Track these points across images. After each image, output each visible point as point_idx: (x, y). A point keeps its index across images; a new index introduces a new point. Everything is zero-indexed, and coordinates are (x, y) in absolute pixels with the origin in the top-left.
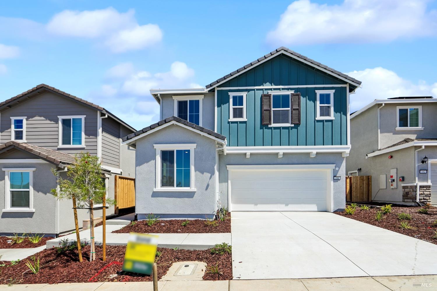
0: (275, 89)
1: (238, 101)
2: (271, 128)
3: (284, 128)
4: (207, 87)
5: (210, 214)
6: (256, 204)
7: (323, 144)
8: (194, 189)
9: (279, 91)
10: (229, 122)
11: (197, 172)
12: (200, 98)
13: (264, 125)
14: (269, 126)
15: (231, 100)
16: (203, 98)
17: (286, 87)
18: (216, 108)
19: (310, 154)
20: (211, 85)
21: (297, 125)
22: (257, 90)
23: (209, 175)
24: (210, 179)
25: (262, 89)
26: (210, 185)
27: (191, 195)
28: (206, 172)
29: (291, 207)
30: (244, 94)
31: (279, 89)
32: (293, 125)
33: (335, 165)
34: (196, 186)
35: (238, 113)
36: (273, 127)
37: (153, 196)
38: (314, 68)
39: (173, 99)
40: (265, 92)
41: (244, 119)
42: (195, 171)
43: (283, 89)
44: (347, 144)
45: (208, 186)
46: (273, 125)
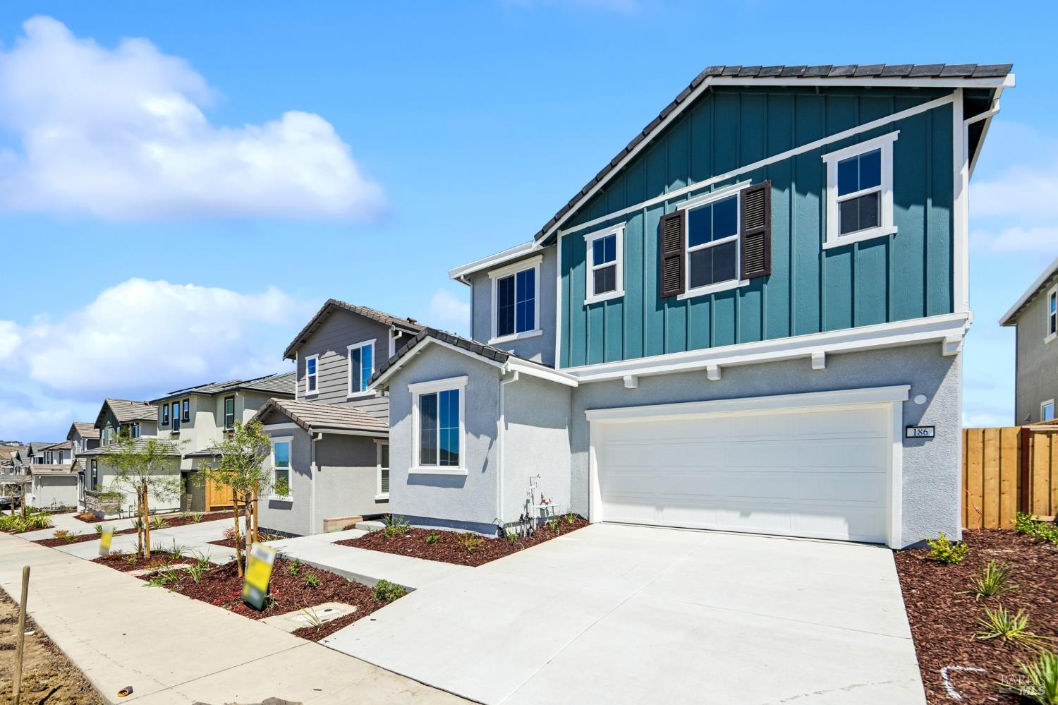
0: (694, 193)
1: (606, 249)
2: (684, 303)
3: (720, 296)
4: (537, 237)
5: (489, 524)
6: (660, 508)
7: (850, 324)
8: (464, 469)
9: (707, 194)
10: (585, 308)
11: (469, 433)
12: (535, 263)
13: (667, 296)
14: (680, 298)
15: (590, 253)
16: (541, 261)
17: (727, 176)
18: (559, 279)
20: (543, 232)
21: (759, 279)
22: (649, 208)
23: (488, 439)
24: (490, 448)
25: (662, 204)
26: (489, 460)
27: (458, 482)
28: (483, 433)
29: (759, 521)
30: (618, 231)
31: (708, 189)
32: (747, 283)
33: (909, 387)
34: (467, 465)
35: (605, 280)
36: (690, 299)
37: (409, 483)
38: (811, 89)
39: (490, 277)
40: (669, 210)
41: (619, 292)
42: (467, 432)
43: (717, 185)
44: (952, 311)
45: (486, 462)
46: (690, 293)
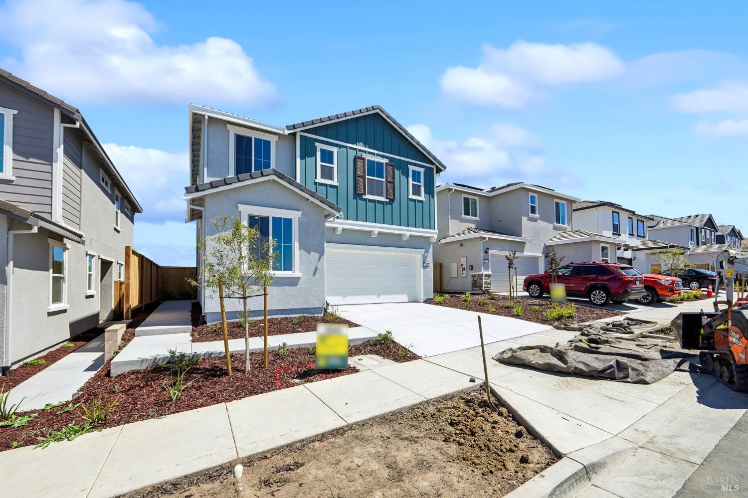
0: (369, 153)
1: (327, 157)
2: (365, 200)
3: (379, 202)
4: (288, 128)
6: (345, 296)
7: (415, 226)
8: (298, 273)
9: (373, 156)
10: (315, 183)
11: (302, 250)
12: (273, 139)
13: (358, 195)
14: (364, 197)
15: (319, 154)
16: (277, 140)
17: (381, 153)
18: (298, 160)
19: (403, 236)
20: (294, 127)
21: (392, 201)
22: (350, 148)
23: (317, 255)
24: (319, 260)
25: (355, 149)
26: (318, 268)
27: (294, 282)
28: (314, 251)
29: (383, 298)
30: (335, 150)
31: (374, 154)
32: (388, 201)
33: (424, 250)
34: (301, 270)
35: (327, 173)
36: (368, 199)
39: (228, 128)
40: (359, 154)
41: (335, 182)
42: (300, 249)
43: (378, 155)
44: (434, 229)
45: (316, 270)
46: (368, 197)
